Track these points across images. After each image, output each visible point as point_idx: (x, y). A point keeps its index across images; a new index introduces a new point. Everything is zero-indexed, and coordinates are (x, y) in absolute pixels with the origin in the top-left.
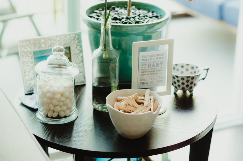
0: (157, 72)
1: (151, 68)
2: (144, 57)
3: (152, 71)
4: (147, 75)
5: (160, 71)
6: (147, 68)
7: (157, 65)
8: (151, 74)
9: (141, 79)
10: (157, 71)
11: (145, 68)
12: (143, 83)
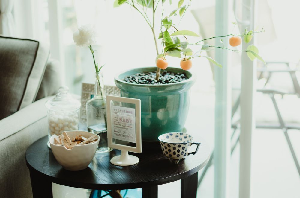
0: (127, 128)
1: (122, 122)
2: (116, 110)
3: (123, 126)
4: (119, 128)
5: (130, 127)
6: (119, 121)
7: (127, 121)
8: (123, 128)
9: (115, 130)
10: (127, 126)
11: (117, 121)
12: (117, 135)
